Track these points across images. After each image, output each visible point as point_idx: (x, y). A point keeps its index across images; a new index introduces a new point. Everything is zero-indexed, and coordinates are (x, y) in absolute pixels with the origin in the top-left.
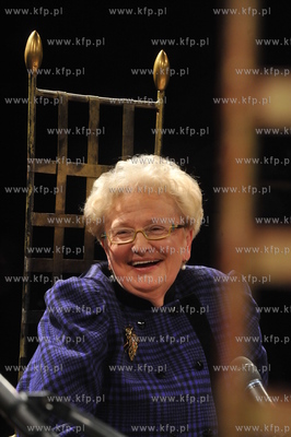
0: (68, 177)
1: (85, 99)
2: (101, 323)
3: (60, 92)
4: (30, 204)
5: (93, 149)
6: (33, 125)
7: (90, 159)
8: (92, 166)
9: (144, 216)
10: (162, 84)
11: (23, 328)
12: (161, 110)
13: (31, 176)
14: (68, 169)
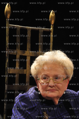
0: (20, 55)
1: (26, 28)
2: (36, 110)
3: (17, 25)
4: (7, 65)
5: (29, 46)
6: (8, 37)
7: (28, 49)
8: (28, 52)
9: (53, 73)
10: (53, 22)
11: (5, 110)
12: (52, 31)
13: (7, 55)
14: (20, 53)
